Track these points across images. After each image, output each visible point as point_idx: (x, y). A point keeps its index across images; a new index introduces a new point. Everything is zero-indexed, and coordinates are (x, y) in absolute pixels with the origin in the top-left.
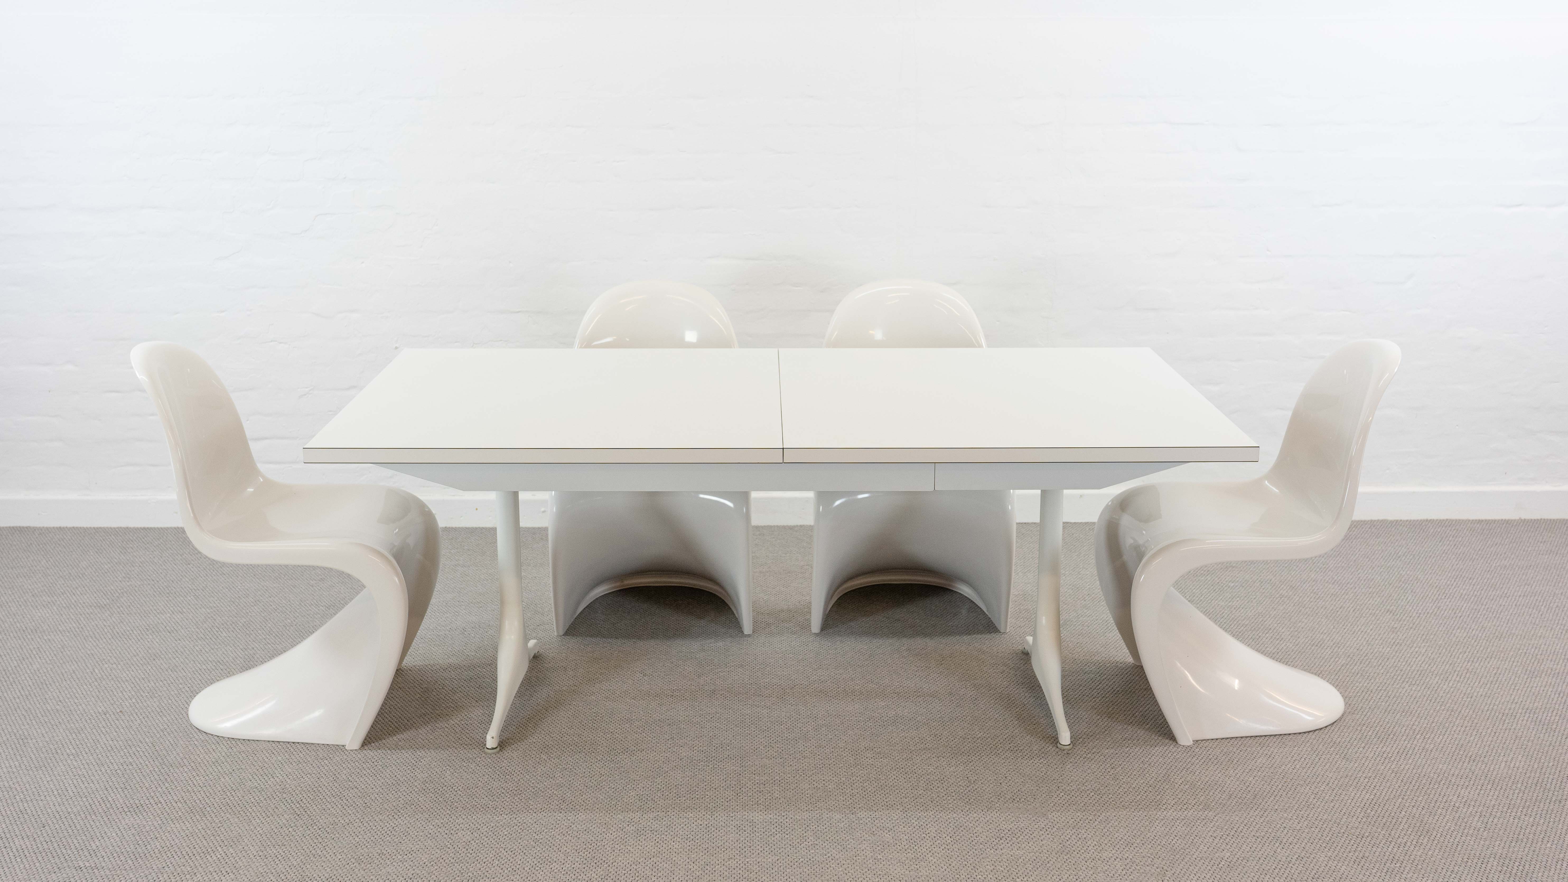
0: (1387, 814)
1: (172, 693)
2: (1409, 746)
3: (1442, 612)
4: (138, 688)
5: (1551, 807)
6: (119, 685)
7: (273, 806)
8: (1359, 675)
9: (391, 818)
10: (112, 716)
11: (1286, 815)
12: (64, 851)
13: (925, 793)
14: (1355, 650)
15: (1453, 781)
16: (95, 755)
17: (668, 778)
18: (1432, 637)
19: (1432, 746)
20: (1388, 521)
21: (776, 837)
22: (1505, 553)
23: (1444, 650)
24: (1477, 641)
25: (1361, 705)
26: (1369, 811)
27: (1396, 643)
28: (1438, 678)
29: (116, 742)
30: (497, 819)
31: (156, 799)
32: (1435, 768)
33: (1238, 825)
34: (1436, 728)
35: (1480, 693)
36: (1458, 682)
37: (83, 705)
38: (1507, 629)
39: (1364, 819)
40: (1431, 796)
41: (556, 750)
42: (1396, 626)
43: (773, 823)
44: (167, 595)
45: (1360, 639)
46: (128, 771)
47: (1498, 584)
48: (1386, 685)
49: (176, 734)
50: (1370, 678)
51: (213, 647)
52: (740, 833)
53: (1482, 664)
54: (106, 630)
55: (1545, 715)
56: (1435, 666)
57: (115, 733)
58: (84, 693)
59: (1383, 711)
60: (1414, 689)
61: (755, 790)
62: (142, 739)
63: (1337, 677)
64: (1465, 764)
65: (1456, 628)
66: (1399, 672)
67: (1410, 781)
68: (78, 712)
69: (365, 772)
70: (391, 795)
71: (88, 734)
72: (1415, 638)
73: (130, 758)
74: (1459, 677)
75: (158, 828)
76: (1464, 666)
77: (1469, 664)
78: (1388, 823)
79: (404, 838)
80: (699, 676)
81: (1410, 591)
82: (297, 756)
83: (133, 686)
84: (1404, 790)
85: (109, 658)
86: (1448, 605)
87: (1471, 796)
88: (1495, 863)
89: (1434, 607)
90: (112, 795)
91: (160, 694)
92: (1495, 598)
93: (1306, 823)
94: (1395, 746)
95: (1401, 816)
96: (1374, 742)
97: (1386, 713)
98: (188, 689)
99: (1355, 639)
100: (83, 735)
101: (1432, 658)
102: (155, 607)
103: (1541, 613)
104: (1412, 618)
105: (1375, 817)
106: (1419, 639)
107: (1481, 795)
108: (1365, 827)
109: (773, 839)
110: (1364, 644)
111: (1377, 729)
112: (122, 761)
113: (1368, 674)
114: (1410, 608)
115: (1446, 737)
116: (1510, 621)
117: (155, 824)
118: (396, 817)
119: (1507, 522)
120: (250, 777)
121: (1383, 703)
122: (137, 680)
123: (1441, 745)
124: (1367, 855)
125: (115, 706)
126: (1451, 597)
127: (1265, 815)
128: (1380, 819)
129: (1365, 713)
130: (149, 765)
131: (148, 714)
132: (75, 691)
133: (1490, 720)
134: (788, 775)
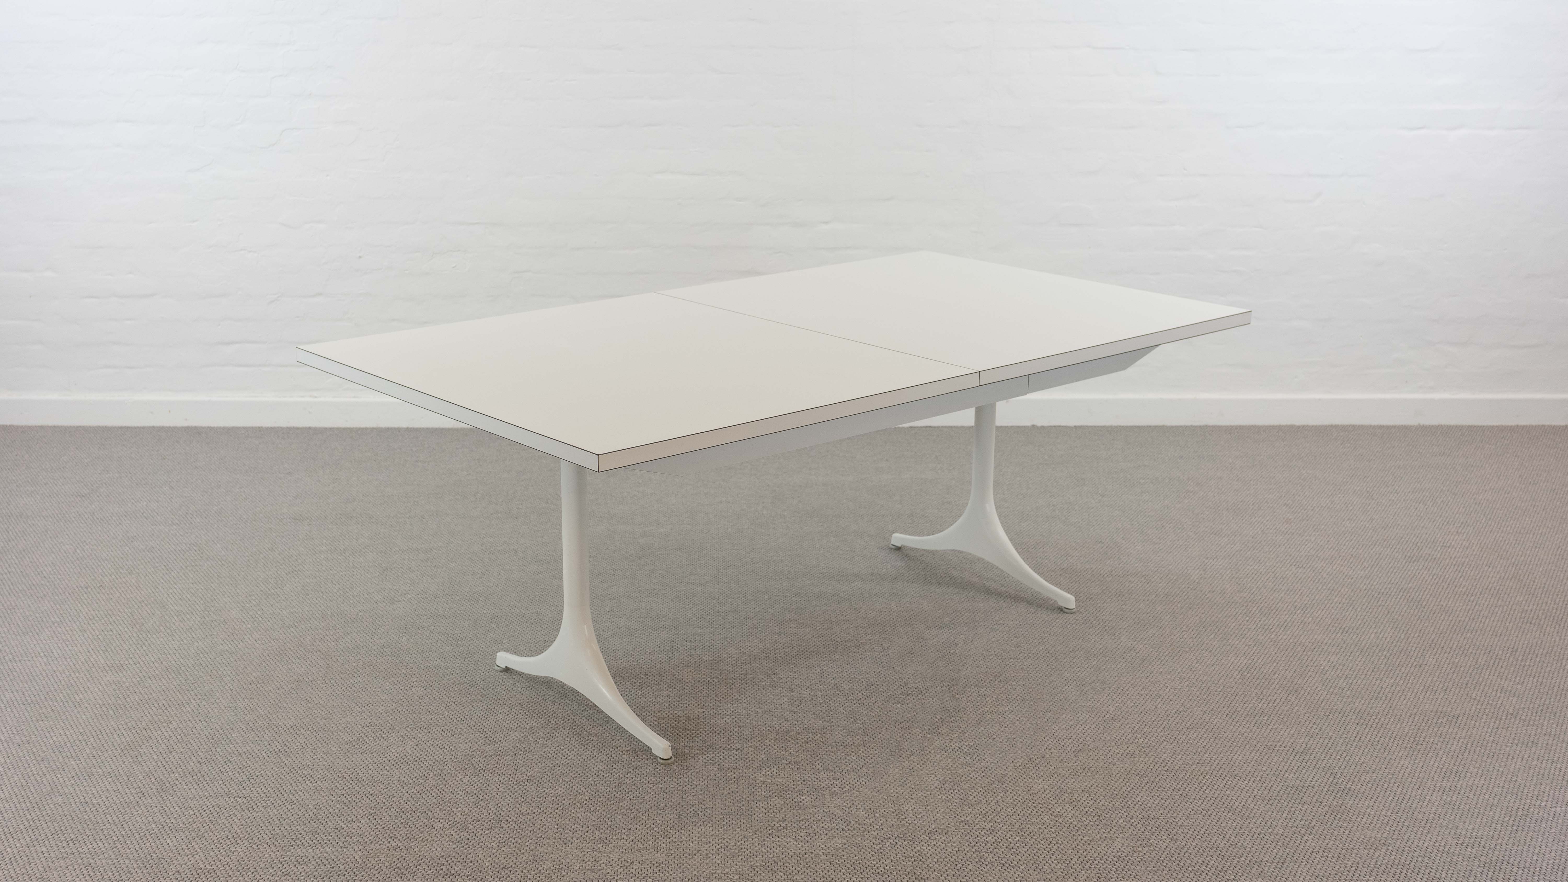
0: (1262, 676)
1: (149, 570)
2: (1289, 619)
3: (1335, 506)
4: (118, 566)
5: (1411, 671)
6: (100, 564)
7: (242, 666)
8: (1252, 559)
9: (351, 676)
10: (93, 589)
11: (1169, 677)
12: (51, 703)
13: (841, 657)
14: (1250, 538)
15: (1325, 648)
16: (78, 623)
17: (607, 644)
18: (1323, 526)
19: (1310, 619)
20: (1295, 426)
21: (704, 693)
22: (1401, 455)
23: (1332, 538)
24: (1364, 530)
25: (1249, 585)
26: (1245, 673)
27: (1289, 532)
28: (1323, 562)
29: (97, 612)
30: (448, 677)
31: (134, 660)
32: (1311, 638)
33: (1125, 685)
34: (1316, 604)
35: (1360, 576)
36: (1342, 565)
37: (66, 581)
38: (1393, 521)
39: (1240, 681)
40: (1304, 661)
41: (504, 620)
42: (1290, 517)
43: (701, 682)
44: (144, 486)
45: (1256, 528)
46: (108, 637)
47: (1391, 482)
48: (1275, 568)
49: (153, 605)
50: (1261, 562)
51: (187, 531)
52: (671, 690)
53: (1365, 550)
54: (86, 516)
55: (1417, 594)
56: (1322, 552)
57: (96, 605)
58: (67, 570)
59: (1269, 590)
60: (1300, 571)
61: (686, 655)
62: (121, 610)
63: (1230, 561)
64: (1339, 635)
65: (1346, 519)
66: (1288, 557)
67: (1286, 648)
68: (62, 586)
69: (328, 638)
70: (351, 657)
71: (71, 606)
72: (1307, 528)
73: (110, 625)
74: (1343, 561)
75: (137, 683)
76: (1349, 552)
77: (1354, 550)
78: (1261, 684)
79: (363, 693)
80: (640, 558)
81: (1307, 487)
82: (265, 624)
83: (112, 564)
84: (1280, 656)
85: (90, 540)
86: (1341, 500)
87: (1340, 661)
88: (1354, 717)
89: (1328, 502)
90: (94, 656)
91: (137, 571)
92: (1386, 493)
93: (1187, 683)
94: (1276, 619)
95: (1274, 677)
96: (1258, 616)
97: (1272, 592)
98: (163, 567)
99: (1251, 529)
100: (67, 606)
101: (1320, 545)
102: (132, 497)
103: (1426, 507)
104: (1306, 511)
105: (1250, 679)
106: (1310, 529)
107: (1349, 661)
108: (1240, 686)
109: (700, 694)
110: (1259, 532)
111: (1262, 605)
112: (103, 628)
113: (1259, 559)
114: (1306, 502)
115: (1324, 612)
116: (1397, 513)
117: (134, 680)
118: (356, 675)
119: (1407, 428)
120: (222, 642)
121: (1270, 584)
122: (117, 559)
123: (1319, 619)
124: (1239, 709)
125: (96, 581)
126: (1345, 493)
127: (1151, 676)
128: (1255, 680)
129: (1252, 592)
130: (128, 632)
131: (126, 588)
132: (58, 568)
133: (1366, 598)
134: (718, 642)
